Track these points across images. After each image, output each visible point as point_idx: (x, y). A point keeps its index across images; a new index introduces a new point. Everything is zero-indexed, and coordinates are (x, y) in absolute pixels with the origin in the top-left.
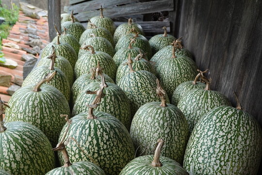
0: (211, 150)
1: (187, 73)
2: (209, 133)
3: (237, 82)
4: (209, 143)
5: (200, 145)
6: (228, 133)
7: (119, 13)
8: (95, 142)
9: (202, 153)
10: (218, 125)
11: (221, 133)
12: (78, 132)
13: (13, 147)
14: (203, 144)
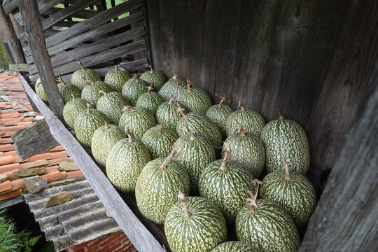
0: (292, 152)
1: (207, 101)
2: (286, 142)
3: (257, 98)
4: (289, 148)
5: (283, 152)
6: (296, 137)
7: (94, 61)
8: (245, 184)
9: (288, 156)
10: (288, 135)
11: (293, 140)
12: (232, 184)
13: (213, 222)
14: (285, 151)
